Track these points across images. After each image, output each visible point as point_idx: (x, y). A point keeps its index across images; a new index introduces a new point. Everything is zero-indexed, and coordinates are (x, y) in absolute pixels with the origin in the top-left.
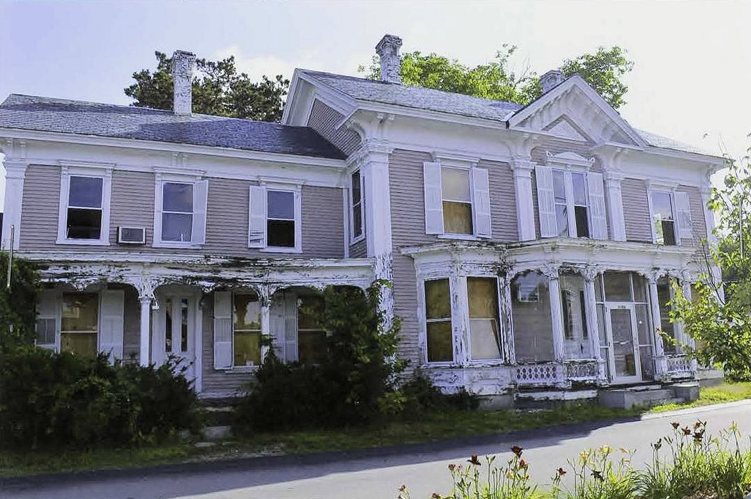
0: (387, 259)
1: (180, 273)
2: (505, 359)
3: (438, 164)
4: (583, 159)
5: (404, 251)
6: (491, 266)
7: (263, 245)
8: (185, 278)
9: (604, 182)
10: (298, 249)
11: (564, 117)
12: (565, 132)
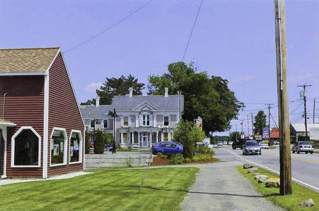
0: (115, 130)
2: (128, 143)
4: (149, 113)
7: (103, 128)
9: (153, 116)
10: (108, 128)
11: (146, 106)
12: (146, 109)
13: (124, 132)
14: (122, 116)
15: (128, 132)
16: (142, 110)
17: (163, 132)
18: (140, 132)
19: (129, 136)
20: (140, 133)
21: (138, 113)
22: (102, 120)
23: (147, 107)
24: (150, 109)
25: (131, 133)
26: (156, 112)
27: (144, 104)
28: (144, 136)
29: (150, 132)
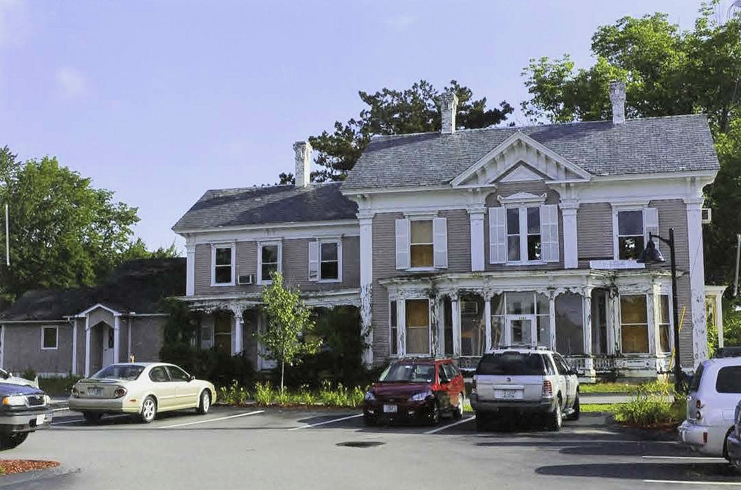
0: (369, 288)
1: (254, 303)
2: (432, 354)
3: (407, 221)
4: (536, 196)
5: (381, 282)
6: (425, 292)
7: (318, 279)
8: (256, 305)
9: (560, 212)
10: (340, 279)
11: (521, 163)
12: (522, 175)
13: (413, 297)
14: (401, 216)
15: (433, 296)
16: (505, 184)
17: (617, 294)
18: (491, 295)
19: (437, 315)
20: (496, 300)
21: (482, 199)
22: (311, 243)
23: (526, 165)
24: (540, 178)
25: (447, 301)
26: (577, 185)
27: (512, 148)
28: (517, 317)
29: (548, 294)
